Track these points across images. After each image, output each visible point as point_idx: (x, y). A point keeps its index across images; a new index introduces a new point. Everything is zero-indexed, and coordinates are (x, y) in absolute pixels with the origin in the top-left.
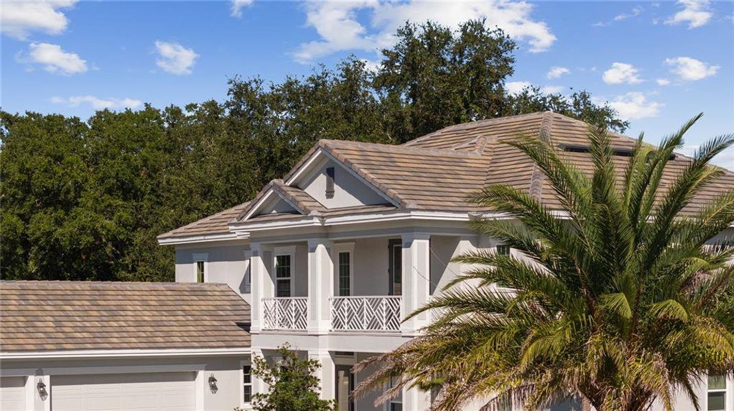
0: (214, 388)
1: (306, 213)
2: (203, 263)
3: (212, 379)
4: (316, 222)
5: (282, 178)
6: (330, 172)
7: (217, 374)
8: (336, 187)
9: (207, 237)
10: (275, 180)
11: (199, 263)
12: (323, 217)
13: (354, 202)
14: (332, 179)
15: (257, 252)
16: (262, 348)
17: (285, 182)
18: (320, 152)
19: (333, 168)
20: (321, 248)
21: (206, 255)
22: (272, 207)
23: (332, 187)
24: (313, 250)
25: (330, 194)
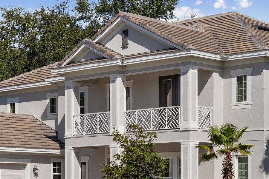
0: (36, 175)
1: (112, 58)
2: (14, 104)
3: (35, 169)
4: (119, 62)
5: (90, 38)
6: (125, 33)
7: (39, 166)
8: (129, 42)
9: (19, 86)
10: (87, 39)
11: (11, 104)
12: (123, 60)
13: (144, 50)
14: (127, 37)
15: (70, 86)
16: (73, 147)
17: (92, 40)
18: (120, 19)
19: (128, 30)
20: (119, 80)
21: (17, 99)
22: (82, 57)
23: (127, 41)
24: (114, 81)
25: (125, 46)
